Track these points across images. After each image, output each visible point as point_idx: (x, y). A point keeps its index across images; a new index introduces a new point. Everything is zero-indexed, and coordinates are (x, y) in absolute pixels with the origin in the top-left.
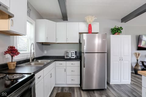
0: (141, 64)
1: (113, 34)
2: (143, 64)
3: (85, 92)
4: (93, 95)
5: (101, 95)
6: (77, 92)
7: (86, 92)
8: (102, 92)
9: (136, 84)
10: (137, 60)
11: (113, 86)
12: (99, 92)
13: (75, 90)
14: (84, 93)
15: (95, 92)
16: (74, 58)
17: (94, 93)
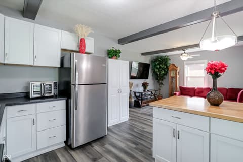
0: (133, 95)
1: (110, 58)
2: (135, 96)
3: (78, 151)
4: (93, 150)
5: (103, 145)
6: (63, 156)
7: (80, 150)
8: (102, 141)
9: (133, 118)
10: (131, 91)
11: (111, 128)
12: (98, 143)
13: (59, 155)
14: (77, 153)
15: (93, 144)
16: (52, 94)
17: (92, 147)
